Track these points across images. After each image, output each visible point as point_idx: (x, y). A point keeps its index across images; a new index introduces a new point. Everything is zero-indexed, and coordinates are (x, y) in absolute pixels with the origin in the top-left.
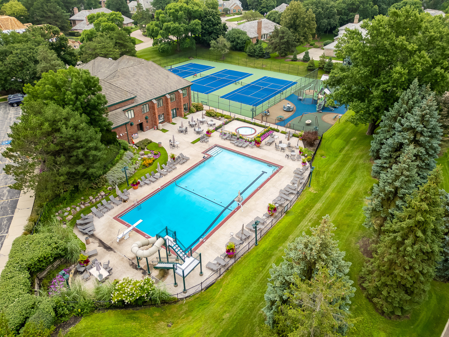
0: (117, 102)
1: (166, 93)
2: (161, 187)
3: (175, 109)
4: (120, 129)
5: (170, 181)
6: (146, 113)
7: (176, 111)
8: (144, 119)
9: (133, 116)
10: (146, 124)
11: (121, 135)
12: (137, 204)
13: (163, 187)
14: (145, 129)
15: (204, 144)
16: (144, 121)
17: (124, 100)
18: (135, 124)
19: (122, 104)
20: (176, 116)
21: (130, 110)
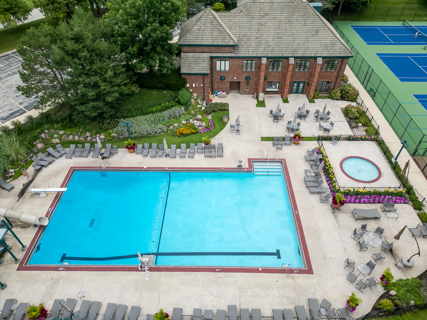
0: (206, 43)
1: (291, 55)
2: (147, 168)
3: (304, 82)
4: (194, 77)
5: (164, 168)
6: (249, 72)
7: (304, 87)
8: (244, 78)
9: (227, 69)
10: (245, 85)
11: (194, 85)
12: (104, 168)
13: (149, 169)
14: (241, 91)
15: (275, 148)
16: (242, 80)
17: (216, 43)
18: (228, 80)
19: (214, 49)
20: (302, 93)
21: (225, 60)
